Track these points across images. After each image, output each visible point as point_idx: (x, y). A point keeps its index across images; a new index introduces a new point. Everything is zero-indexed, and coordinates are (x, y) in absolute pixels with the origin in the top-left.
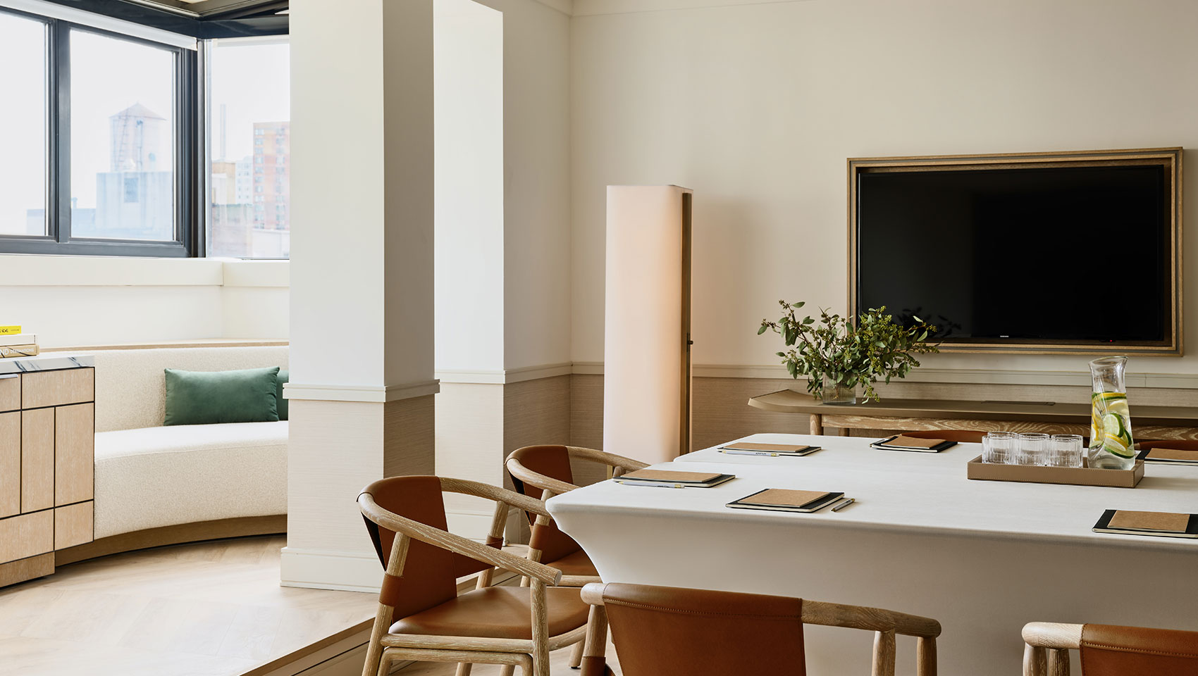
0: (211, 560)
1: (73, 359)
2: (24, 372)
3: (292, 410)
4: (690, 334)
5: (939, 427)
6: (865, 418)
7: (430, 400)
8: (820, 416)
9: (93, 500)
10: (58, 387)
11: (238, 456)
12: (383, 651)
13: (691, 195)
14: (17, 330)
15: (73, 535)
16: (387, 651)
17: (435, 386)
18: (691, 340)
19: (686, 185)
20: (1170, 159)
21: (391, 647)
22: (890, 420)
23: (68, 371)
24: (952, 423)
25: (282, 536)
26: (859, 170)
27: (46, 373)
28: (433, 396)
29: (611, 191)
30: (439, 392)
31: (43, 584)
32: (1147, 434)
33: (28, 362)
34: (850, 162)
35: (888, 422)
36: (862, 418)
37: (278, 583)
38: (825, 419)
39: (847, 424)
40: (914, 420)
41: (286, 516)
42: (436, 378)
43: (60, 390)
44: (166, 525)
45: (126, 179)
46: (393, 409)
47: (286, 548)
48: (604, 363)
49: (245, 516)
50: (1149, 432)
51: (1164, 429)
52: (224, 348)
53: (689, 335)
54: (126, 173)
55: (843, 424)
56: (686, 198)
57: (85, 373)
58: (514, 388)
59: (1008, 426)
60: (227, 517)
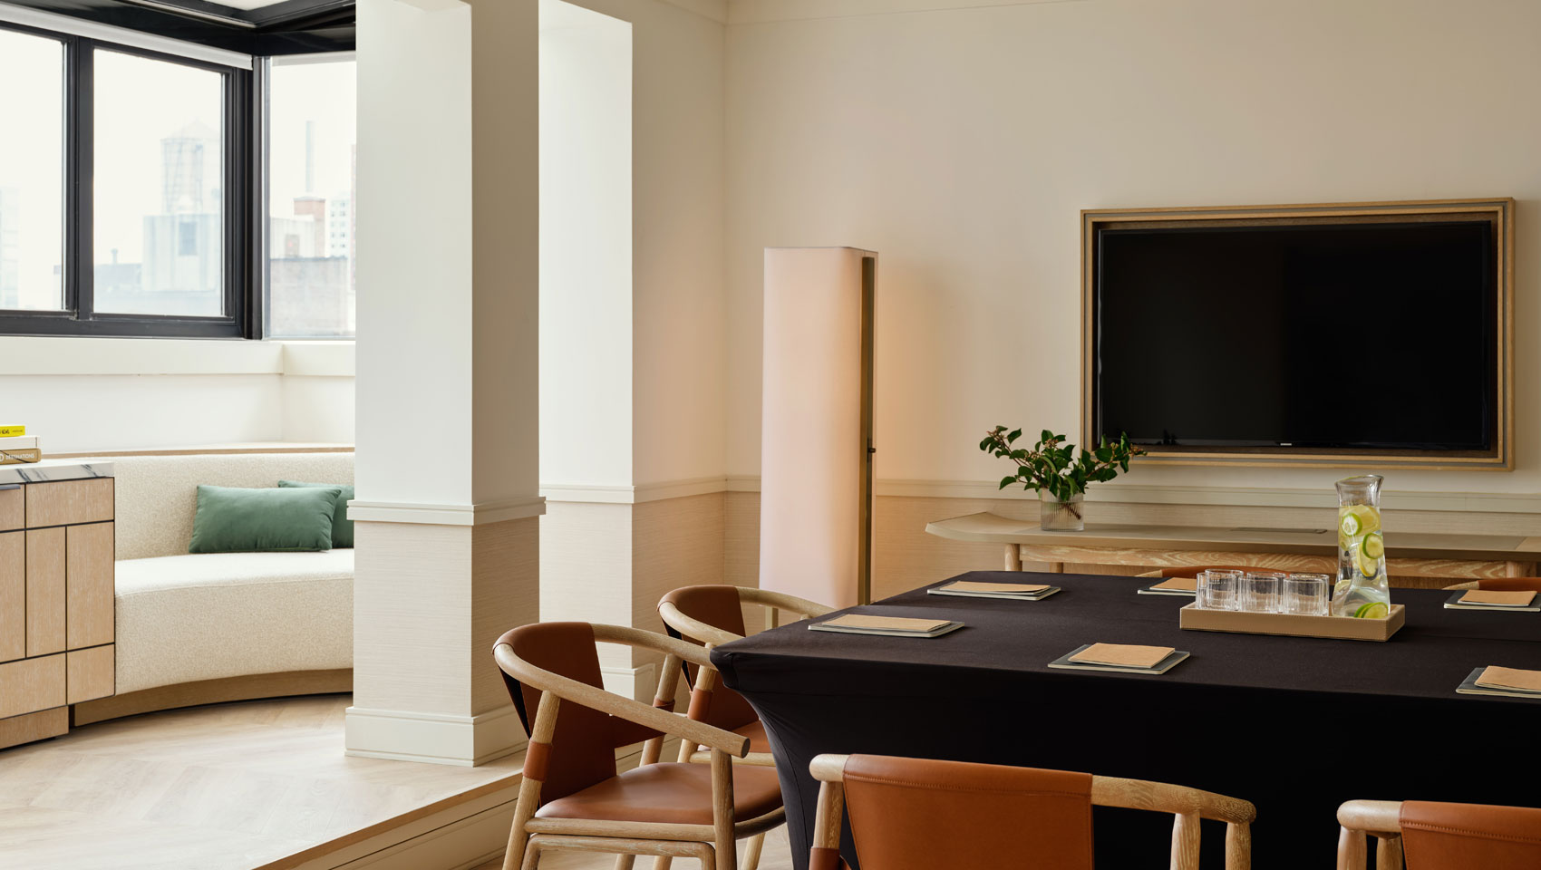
0: (262, 723)
1: (88, 467)
2: (28, 483)
3: (359, 534)
4: (871, 440)
5: (1169, 560)
6: (1075, 549)
7: (533, 524)
8: (1017, 547)
9: (114, 643)
10: (70, 502)
11: (298, 592)
12: (528, 839)
13: (873, 259)
14: (20, 431)
15: (89, 686)
16: (534, 840)
17: (540, 505)
18: (874, 447)
19: (868, 245)
20: (1496, 213)
21: (540, 834)
22: (1106, 552)
23: (82, 481)
24: (1185, 556)
25: (348, 695)
26: (1097, 226)
27: (55, 483)
28: (537, 518)
29: (769, 255)
30: (545, 513)
31: (55, 746)
32: (1431, 570)
33: (33, 470)
34: (1085, 215)
35: (1104, 555)
36: (1071, 549)
37: (341, 752)
38: (1023, 551)
39: (1052, 557)
40: (1138, 552)
41: (351, 670)
42: (540, 496)
43: (73, 506)
44: (209, 678)
45: (182, 224)
46: (485, 535)
47: (352, 708)
48: (760, 477)
49: (307, 668)
50: (1433, 567)
51: (1453, 564)
52: (282, 455)
53: (869, 441)
54: (181, 216)
55: (1047, 557)
56: (868, 265)
57: (103, 485)
58: (646, 509)
59: (1257, 559)
60: (285, 670)
